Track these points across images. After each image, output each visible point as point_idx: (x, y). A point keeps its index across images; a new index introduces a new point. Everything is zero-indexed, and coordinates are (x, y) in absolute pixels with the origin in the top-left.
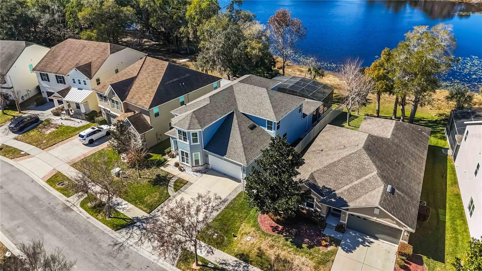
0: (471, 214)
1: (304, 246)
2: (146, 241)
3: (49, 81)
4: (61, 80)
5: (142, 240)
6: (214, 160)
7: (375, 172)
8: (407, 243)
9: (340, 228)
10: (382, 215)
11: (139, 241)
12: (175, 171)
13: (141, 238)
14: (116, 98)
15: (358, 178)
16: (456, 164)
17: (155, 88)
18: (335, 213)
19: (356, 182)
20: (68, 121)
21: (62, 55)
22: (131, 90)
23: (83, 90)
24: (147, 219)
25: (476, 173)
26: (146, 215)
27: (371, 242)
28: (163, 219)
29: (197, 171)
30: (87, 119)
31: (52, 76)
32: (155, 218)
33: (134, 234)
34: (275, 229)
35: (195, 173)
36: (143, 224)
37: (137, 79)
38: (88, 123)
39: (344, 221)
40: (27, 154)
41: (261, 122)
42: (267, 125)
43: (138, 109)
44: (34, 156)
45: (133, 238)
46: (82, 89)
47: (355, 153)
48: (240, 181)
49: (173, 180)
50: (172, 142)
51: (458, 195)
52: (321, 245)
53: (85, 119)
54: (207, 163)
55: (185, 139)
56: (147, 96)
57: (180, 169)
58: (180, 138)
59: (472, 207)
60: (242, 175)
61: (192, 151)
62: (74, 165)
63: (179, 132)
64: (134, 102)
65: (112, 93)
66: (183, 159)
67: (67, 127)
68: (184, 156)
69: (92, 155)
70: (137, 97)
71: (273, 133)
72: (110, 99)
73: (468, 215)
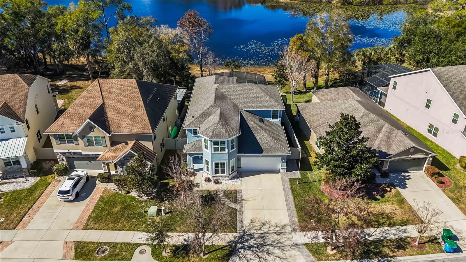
0: (435, 135)
1: (378, 197)
2: (267, 256)
5: (261, 257)
7: (387, 125)
8: (430, 166)
9: (385, 175)
11: (259, 259)
12: (212, 186)
13: (258, 256)
14: (98, 132)
15: (379, 132)
17: (142, 109)
19: (381, 136)
20: (5, 185)
22: (109, 119)
23: (11, 140)
24: (240, 238)
25: (428, 106)
26: (235, 235)
27: (409, 176)
28: (255, 231)
29: (234, 178)
30: (35, 175)
32: (247, 234)
33: (248, 256)
35: (233, 180)
36: (244, 243)
37: (107, 107)
38: (38, 178)
39: (385, 168)
42: (272, 115)
43: (130, 137)
44: (12, 242)
45: (251, 259)
46: (7, 140)
47: (364, 115)
48: (278, 172)
49: (221, 195)
50: (190, 159)
51: (408, 127)
52: (386, 191)
53: (30, 176)
54: (238, 167)
55: (223, 149)
56: (138, 120)
57: (217, 182)
58: (216, 150)
59: (433, 130)
60: (281, 166)
61: (230, 159)
62: (86, 227)
63: (216, 143)
64: (125, 131)
65: (89, 128)
66: (217, 171)
67: (14, 192)
68: (218, 168)
69: (96, 208)
70: (124, 124)
71: (278, 121)
72: (83, 137)
73: (430, 136)
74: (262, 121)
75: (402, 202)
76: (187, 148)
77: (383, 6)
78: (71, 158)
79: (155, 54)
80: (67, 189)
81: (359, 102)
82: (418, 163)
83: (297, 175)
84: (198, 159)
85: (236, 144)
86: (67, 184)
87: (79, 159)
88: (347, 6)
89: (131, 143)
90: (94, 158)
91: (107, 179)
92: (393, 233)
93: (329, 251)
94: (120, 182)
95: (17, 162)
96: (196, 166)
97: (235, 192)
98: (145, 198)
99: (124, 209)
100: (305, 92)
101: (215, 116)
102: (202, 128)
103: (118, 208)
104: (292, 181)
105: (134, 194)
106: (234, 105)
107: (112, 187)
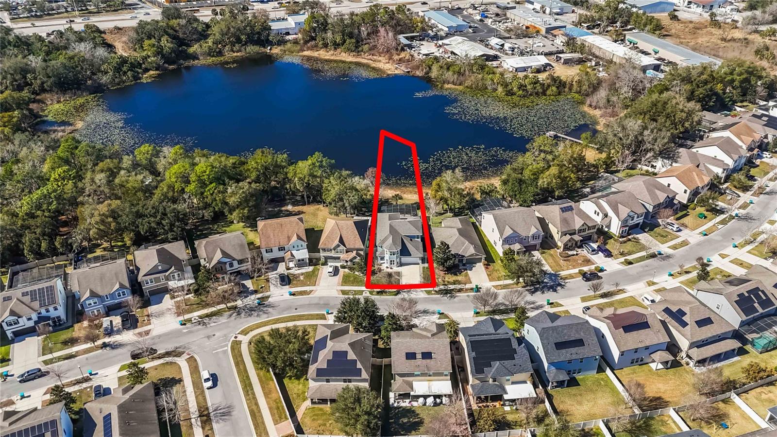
1: (458, 274)
3: (272, 252)
4: (281, 249)
5: (409, 294)
6: (405, 259)
7: (467, 242)
8: (485, 261)
9: (464, 265)
10: (477, 255)
12: (389, 270)
14: (342, 247)
15: (463, 246)
16: (482, 228)
18: (461, 261)
19: (463, 248)
21: (272, 234)
22: (345, 241)
25: (493, 231)
29: (399, 267)
30: (312, 265)
31: (275, 249)
34: (445, 274)
37: (343, 237)
39: (464, 262)
40: (311, 291)
41: (414, 237)
42: (416, 237)
43: (354, 249)
44: (317, 290)
46: (299, 250)
48: (419, 264)
49: (393, 274)
50: (379, 258)
51: (488, 240)
52: (462, 272)
53: (310, 265)
54: (400, 262)
55: (394, 255)
56: (357, 242)
57: (391, 268)
58: (391, 255)
59: (495, 243)
60: (420, 262)
61: (397, 258)
62: (342, 285)
63: (391, 252)
64: (352, 247)
65: (338, 246)
66: (391, 264)
67: (306, 272)
68: (392, 262)
69: (343, 280)
70: (351, 244)
71: (419, 240)
72: (334, 250)
73: (494, 246)
74: (411, 240)
75: (467, 275)
76: (378, 253)
77: (545, 97)
78: (326, 258)
79: (356, 201)
80: (332, 271)
81: (459, 230)
82: (479, 260)
83: (426, 265)
84: (382, 259)
85: (399, 252)
86: (331, 270)
87: (330, 259)
88: (510, 97)
89: (355, 252)
90: (339, 258)
91: (343, 267)
92: (458, 287)
93: (433, 292)
94: (351, 269)
95: (303, 260)
96: (382, 262)
97: (399, 273)
98: (362, 275)
99: (355, 279)
100: (444, 213)
101: (390, 240)
102: (384, 246)
103: (352, 279)
104: (424, 268)
105: (357, 273)
106: (399, 233)
107: (346, 270)
